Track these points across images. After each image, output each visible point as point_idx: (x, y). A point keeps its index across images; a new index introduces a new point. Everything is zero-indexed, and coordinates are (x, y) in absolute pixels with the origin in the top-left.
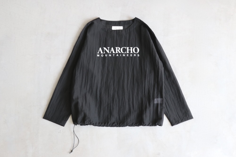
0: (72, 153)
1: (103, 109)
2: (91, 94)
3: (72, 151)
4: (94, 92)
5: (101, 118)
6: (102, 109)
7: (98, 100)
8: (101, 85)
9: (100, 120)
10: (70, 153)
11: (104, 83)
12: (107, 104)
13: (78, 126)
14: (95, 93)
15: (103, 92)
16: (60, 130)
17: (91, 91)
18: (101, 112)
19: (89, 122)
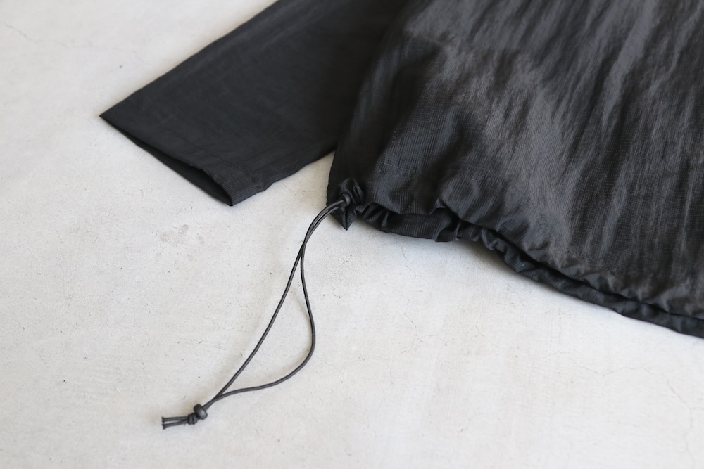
0: (186, 428)
1: (631, 188)
2: (552, 75)
3: (196, 415)
4: (583, 69)
5: (599, 238)
6: (622, 181)
7: (598, 122)
8: (646, 57)
9: (587, 247)
10: (167, 422)
11: (670, 47)
12: (674, 160)
13: (358, 237)
14: (586, 76)
15: (654, 89)
16: (186, 227)
17: (556, 53)
18: (608, 195)
19: (485, 194)
